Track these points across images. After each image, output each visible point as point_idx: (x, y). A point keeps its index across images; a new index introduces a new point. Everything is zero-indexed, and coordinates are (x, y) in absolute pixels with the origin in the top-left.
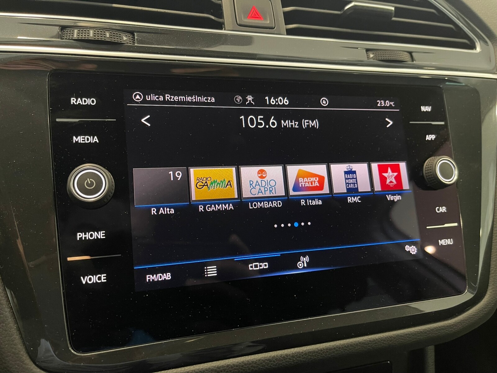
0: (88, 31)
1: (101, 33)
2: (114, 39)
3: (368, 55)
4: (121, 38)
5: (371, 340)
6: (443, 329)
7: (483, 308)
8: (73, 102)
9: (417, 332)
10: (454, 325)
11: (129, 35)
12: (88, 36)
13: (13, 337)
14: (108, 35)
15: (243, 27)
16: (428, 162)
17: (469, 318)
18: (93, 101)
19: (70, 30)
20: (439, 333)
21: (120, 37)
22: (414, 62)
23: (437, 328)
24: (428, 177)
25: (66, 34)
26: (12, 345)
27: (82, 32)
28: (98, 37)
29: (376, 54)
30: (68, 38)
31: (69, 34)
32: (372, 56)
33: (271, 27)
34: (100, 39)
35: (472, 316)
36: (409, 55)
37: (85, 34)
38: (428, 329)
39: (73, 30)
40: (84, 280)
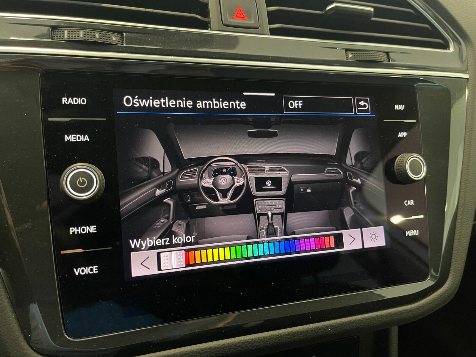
0: (78, 32)
1: (91, 34)
2: (103, 40)
3: (347, 55)
4: (110, 39)
5: (340, 323)
6: (406, 313)
7: (443, 293)
8: (64, 102)
9: (383, 315)
10: (416, 309)
11: (118, 36)
12: (78, 36)
13: (11, 325)
14: (97, 36)
15: (228, 27)
16: (400, 159)
17: (431, 302)
18: (83, 101)
19: (60, 30)
20: (403, 316)
21: (110, 37)
22: (390, 62)
23: (401, 311)
24: (398, 173)
25: (57, 34)
26: (10, 332)
27: (72, 33)
28: (88, 38)
29: (354, 54)
30: (59, 39)
31: (60, 34)
32: (350, 56)
33: (256, 27)
34: (90, 40)
35: (434, 300)
36: (386, 55)
37: (75, 35)
38: (392, 312)
39: (63, 30)
40: (77, 272)
